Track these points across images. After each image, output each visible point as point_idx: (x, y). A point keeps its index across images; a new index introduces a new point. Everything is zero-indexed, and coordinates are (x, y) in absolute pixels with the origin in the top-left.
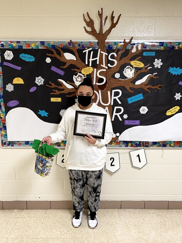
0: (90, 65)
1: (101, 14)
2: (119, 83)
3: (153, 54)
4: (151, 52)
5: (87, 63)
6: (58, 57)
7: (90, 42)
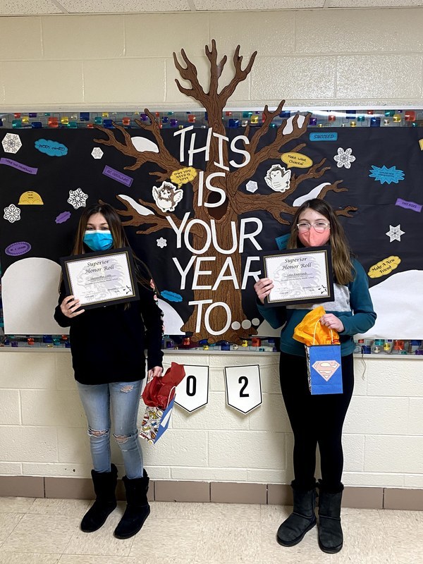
0: (191, 163)
1: (211, 53)
2: (256, 202)
3: (334, 137)
4: (328, 134)
5: (182, 160)
6: (118, 145)
7: (188, 113)
